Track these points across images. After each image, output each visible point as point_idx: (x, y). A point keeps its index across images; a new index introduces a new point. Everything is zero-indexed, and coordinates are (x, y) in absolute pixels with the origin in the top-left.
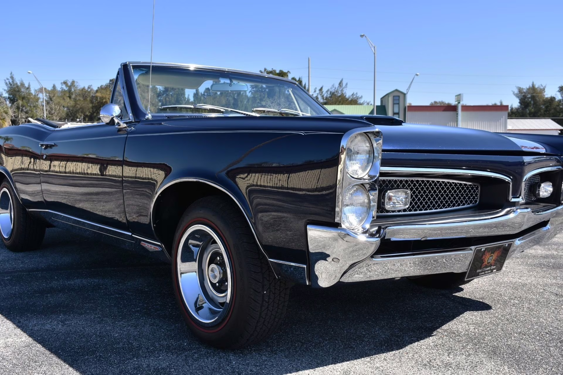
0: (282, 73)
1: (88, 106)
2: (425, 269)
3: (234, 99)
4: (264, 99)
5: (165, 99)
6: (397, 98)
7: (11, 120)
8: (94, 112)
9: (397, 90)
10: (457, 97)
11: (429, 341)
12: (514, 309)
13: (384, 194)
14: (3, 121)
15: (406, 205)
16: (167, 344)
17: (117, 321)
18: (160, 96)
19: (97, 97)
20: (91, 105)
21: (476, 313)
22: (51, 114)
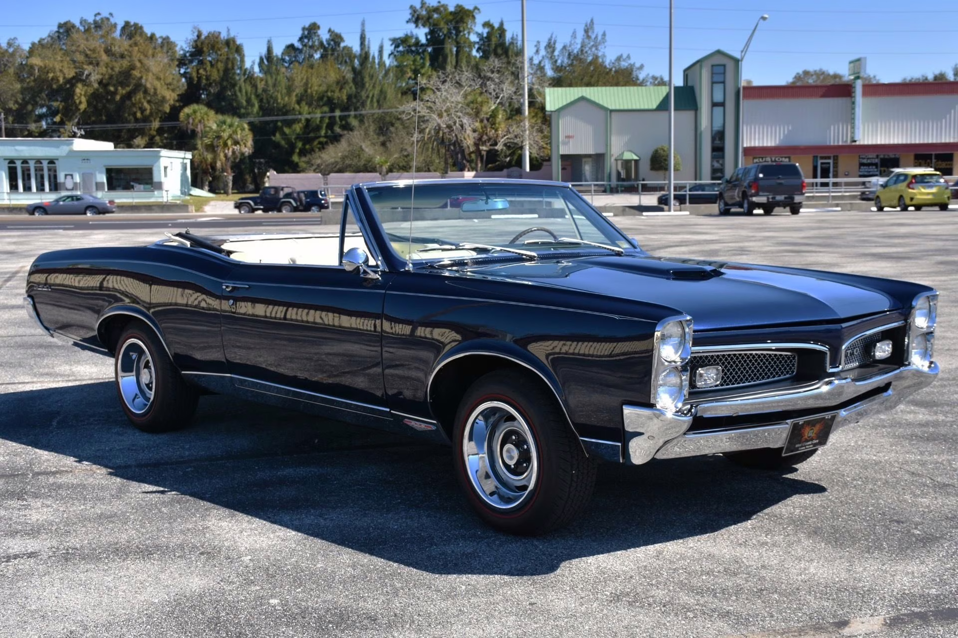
0: (460, 11)
1: (11, 87)
2: (742, 444)
3: (354, 70)
4: (423, 71)
5: (198, 73)
6: (721, 69)
8: (27, 103)
9: (719, 52)
10: (852, 65)
11: (749, 524)
12: (853, 491)
13: (696, 372)
15: (717, 380)
18: (185, 64)
19: (32, 67)
20: (18, 86)
21: (806, 496)
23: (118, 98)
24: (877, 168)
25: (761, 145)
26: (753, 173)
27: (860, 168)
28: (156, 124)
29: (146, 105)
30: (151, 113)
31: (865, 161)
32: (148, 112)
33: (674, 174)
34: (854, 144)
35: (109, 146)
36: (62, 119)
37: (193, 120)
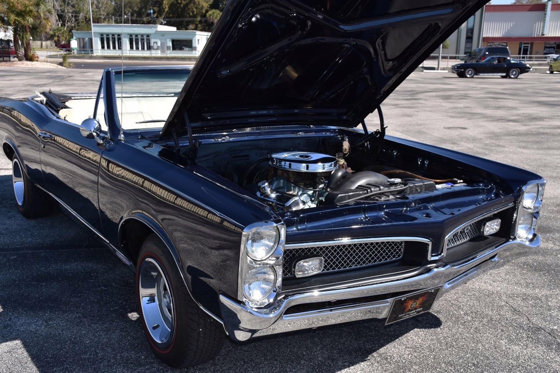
7: (58, 15)
8: (143, 8)
14: (46, 20)
16: (127, 357)
17: (93, 323)
22: (98, 8)
23: (182, 6)
24: (554, 49)
25: (492, 36)
26: (483, 52)
27: (545, 49)
28: (199, 19)
29: (194, 9)
30: (197, 14)
31: (548, 46)
32: (195, 13)
33: (442, 50)
34: (543, 36)
35: (174, 29)
36: (157, 16)
37: (213, 17)
